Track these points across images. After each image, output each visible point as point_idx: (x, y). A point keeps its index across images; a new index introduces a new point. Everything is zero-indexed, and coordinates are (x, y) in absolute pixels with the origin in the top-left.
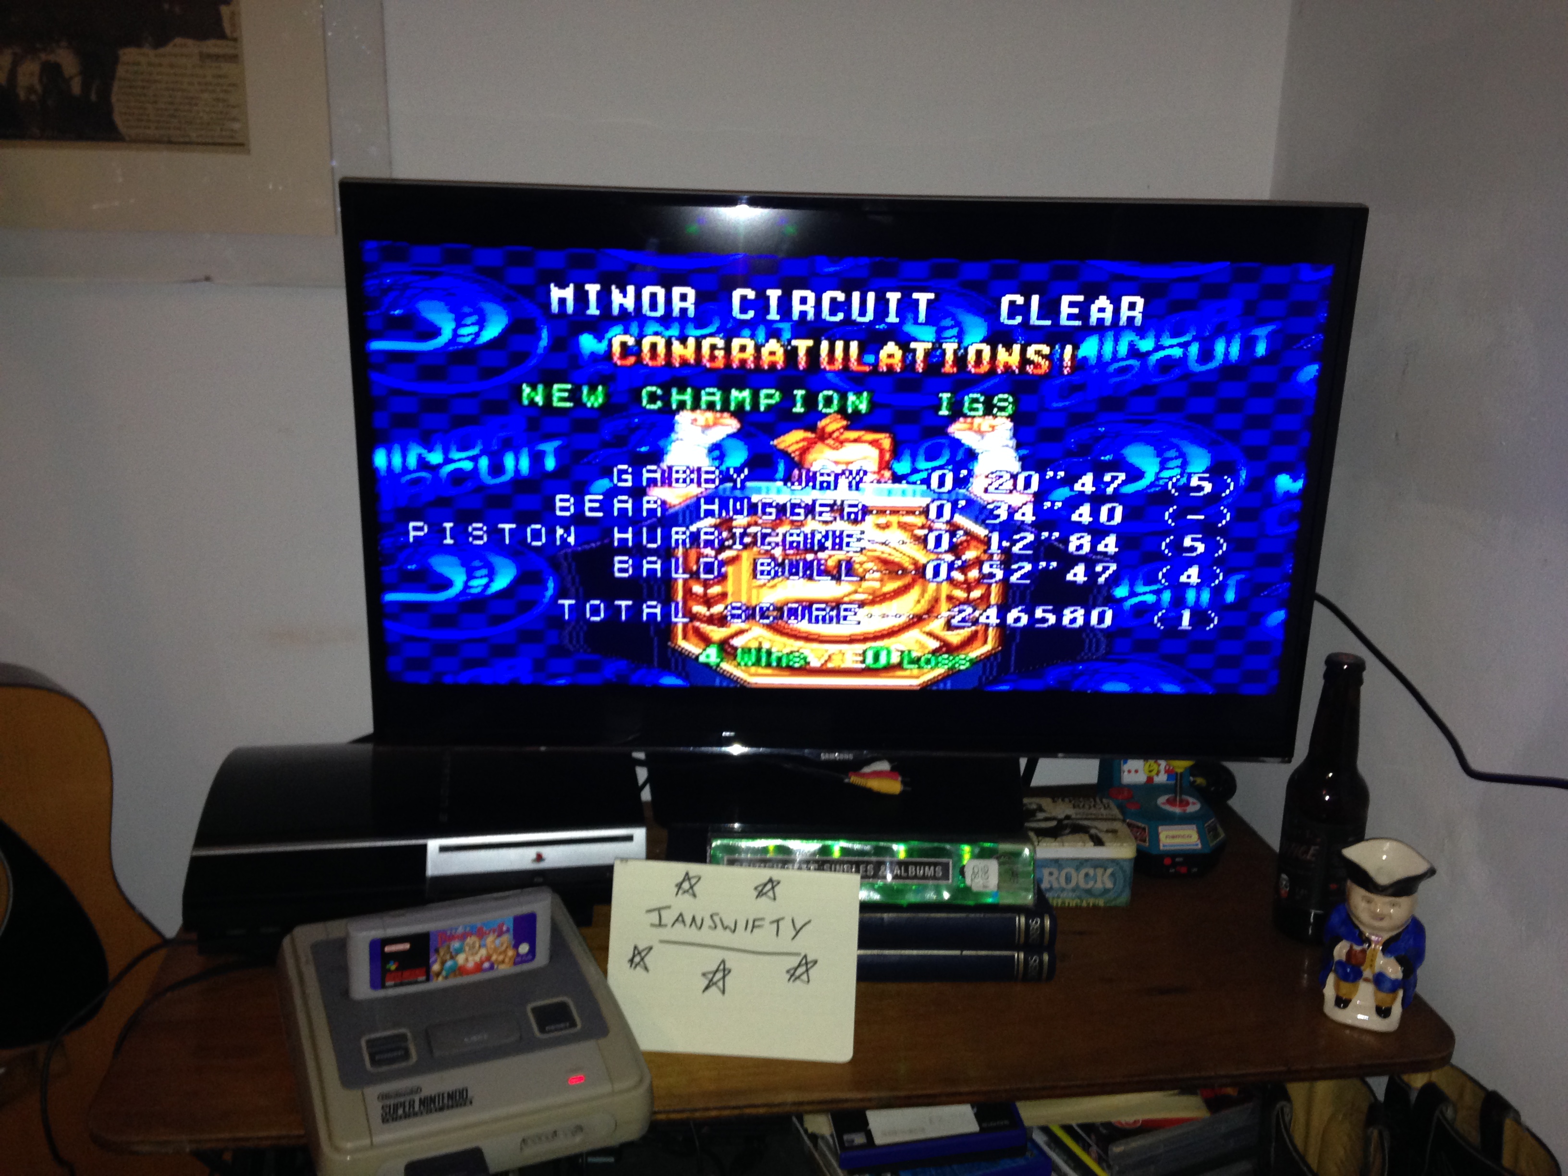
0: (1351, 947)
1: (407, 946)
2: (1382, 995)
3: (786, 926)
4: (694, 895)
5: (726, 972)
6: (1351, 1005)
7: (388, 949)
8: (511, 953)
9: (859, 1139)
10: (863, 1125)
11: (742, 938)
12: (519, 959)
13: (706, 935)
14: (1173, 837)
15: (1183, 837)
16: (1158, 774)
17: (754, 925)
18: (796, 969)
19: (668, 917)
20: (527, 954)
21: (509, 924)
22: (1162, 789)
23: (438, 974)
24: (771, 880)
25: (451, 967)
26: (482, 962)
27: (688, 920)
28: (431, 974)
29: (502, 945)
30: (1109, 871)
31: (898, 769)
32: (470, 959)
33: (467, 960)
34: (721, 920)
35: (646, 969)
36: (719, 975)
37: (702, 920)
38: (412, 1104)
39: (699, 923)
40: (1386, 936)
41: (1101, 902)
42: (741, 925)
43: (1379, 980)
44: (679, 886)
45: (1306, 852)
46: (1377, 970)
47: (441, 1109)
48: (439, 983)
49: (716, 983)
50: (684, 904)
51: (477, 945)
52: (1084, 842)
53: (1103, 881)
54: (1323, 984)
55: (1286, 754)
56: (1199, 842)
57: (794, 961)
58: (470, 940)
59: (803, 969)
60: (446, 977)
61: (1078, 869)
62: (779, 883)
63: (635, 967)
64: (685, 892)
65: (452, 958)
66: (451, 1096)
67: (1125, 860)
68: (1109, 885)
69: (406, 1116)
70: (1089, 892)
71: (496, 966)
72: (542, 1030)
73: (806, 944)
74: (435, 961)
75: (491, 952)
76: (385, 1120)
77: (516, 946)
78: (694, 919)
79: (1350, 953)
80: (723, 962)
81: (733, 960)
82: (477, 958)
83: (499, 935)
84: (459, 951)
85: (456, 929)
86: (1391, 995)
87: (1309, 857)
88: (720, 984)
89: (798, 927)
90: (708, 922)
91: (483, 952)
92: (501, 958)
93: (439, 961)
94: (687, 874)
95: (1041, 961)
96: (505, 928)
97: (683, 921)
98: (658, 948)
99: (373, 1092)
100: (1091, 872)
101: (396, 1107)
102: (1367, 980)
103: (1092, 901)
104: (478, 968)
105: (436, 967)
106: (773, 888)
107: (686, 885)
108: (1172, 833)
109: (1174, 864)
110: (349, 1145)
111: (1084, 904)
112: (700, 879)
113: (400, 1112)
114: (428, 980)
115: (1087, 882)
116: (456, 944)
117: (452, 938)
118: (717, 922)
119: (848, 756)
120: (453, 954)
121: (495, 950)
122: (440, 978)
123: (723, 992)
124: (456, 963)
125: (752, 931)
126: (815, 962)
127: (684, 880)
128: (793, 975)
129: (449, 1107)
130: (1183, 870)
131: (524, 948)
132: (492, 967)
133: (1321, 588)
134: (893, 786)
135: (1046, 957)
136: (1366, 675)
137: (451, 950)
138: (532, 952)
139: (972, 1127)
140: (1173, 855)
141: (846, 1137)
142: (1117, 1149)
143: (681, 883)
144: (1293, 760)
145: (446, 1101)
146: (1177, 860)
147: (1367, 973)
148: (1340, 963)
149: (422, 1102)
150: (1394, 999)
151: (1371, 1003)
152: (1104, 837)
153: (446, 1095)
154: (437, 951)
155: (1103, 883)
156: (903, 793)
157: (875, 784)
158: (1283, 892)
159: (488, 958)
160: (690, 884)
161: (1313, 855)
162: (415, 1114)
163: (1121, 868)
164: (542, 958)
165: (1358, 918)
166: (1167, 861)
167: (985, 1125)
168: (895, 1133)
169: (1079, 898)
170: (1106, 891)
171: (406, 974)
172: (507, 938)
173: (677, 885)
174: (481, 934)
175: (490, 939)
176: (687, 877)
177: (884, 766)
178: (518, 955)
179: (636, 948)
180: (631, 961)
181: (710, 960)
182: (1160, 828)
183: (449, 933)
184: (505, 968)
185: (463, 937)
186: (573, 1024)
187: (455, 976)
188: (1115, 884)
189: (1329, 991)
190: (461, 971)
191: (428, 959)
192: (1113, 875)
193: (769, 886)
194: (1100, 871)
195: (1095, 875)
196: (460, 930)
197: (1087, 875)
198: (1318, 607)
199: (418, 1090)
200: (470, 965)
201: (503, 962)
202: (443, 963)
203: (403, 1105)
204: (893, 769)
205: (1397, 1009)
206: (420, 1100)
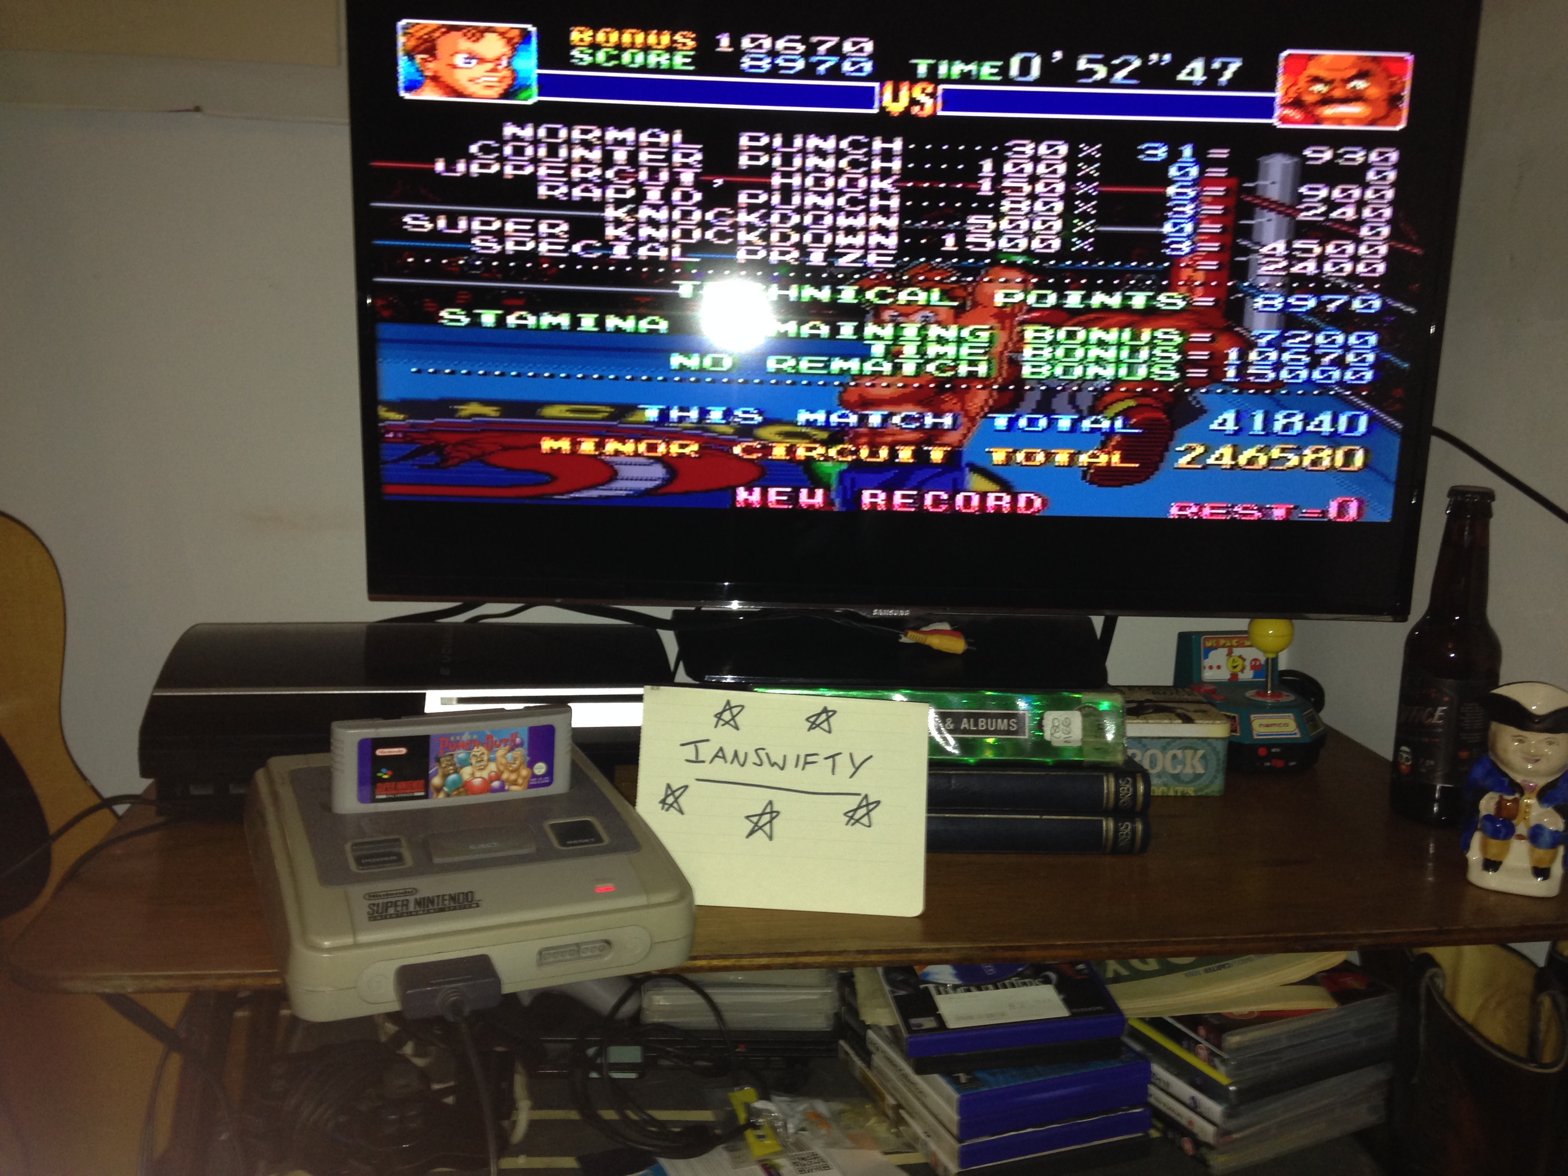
0: (1501, 797)
1: (403, 751)
2: (1541, 852)
3: (843, 761)
4: (737, 728)
5: (774, 814)
6: (1502, 868)
7: (380, 752)
8: (524, 772)
9: (929, 1023)
10: (932, 1010)
11: (792, 777)
12: (534, 781)
13: (750, 773)
14: (1267, 726)
15: (1279, 725)
16: (1242, 671)
17: (807, 760)
18: (855, 810)
19: (707, 752)
20: (543, 776)
21: (523, 736)
22: (1248, 685)
23: (439, 790)
24: (825, 710)
25: (454, 782)
26: (492, 780)
27: (730, 756)
28: (432, 789)
29: (515, 759)
30: (1200, 753)
31: (958, 629)
32: (478, 774)
33: (473, 775)
34: (767, 754)
35: (681, 812)
36: (766, 818)
37: (746, 754)
38: (406, 904)
39: (742, 758)
40: (1542, 782)
41: (1190, 791)
42: (791, 761)
43: (1535, 835)
44: (719, 716)
45: (1432, 715)
46: (1533, 822)
47: (442, 910)
48: (439, 800)
49: (761, 828)
50: (725, 737)
51: (485, 758)
52: (1170, 719)
53: (1193, 764)
54: (1467, 847)
55: (1401, 613)
56: (1297, 731)
57: (854, 802)
58: (478, 750)
59: (863, 811)
60: (448, 795)
61: (1164, 749)
62: (835, 712)
63: (667, 810)
64: (727, 723)
65: (456, 771)
66: (453, 898)
67: (1217, 739)
68: (1200, 770)
69: (399, 915)
70: (1176, 777)
71: (506, 787)
72: (563, 843)
73: (864, 784)
74: (436, 774)
75: (502, 768)
76: (373, 917)
77: (531, 765)
78: (736, 755)
79: (1500, 805)
80: (770, 803)
81: (781, 801)
82: (485, 774)
83: (512, 749)
84: (466, 763)
85: (461, 734)
86: (1551, 851)
87: (1435, 720)
88: (767, 828)
89: (857, 764)
90: (752, 758)
91: (492, 767)
92: (513, 777)
93: (440, 772)
94: (728, 703)
95: (1134, 831)
96: (518, 740)
97: (724, 757)
98: (694, 786)
99: (358, 892)
100: (1179, 753)
101: (386, 906)
102: (1521, 837)
103: (1180, 789)
104: (487, 787)
105: (436, 781)
106: (827, 719)
107: (727, 716)
108: (1265, 722)
109: (1270, 756)
110: (327, 944)
111: (1172, 793)
112: (743, 707)
113: (391, 911)
114: (426, 797)
115: (1175, 768)
116: (461, 755)
117: (457, 745)
118: (762, 757)
119: (904, 613)
120: (458, 765)
121: (506, 766)
122: (441, 795)
123: (771, 838)
124: (460, 777)
125: (803, 769)
126: (878, 803)
127: (724, 711)
128: (851, 817)
129: (450, 909)
130: (1280, 764)
131: (540, 768)
132: (502, 789)
133: (1439, 421)
134: (956, 645)
135: (1139, 827)
136: (1495, 505)
137: (455, 760)
138: (550, 773)
139: (1062, 1012)
140: (1268, 744)
141: (913, 1021)
142: (1233, 1040)
143: (721, 713)
144: (1410, 617)
145: (447, 902)
146: (1273, 750)
147: (1521, 828)
148: (1488, 817)
149: (418, 903)
150: (1553, 860)
151: (1527, 865)
152: (1193, 715)
153: (447, 897)
154: (438, 760)
155: (1193, 767)
156: (966, 653)
157: (936, 642)
158: (1403, 767)
159: (498, 777)
160: (731, 713)
161: (1440, 718)
162: (410, 914)
163: (1214, 749)
164: (561, 784)
165: (1507, 765)
166: (1262, 752)
167: (1075, 1010)
168: (971, 1017)
169: (1165, 785)
170: (1198, 776)
171: (402, 785)
172: (521, 753)
173: (716, 716)
174: (491, 745)
175: (501, 752)
176: (728, 706)
177: (946, 626)
178: (534, 776)
179: (669, 786)
180: (663, 802)
181: (756, 801)
182: (1252, 716)
183: (452, 738)
184: (517, 791)
185: (469, 746)
186: (599, 840)
187: (459, 794)
188: (1206, 768)
189: (1475, 855)
190: (466, 788)
191: (427, 770)
192: (1204, 757)
193: (824, 716)
194: (1189, 753)
195: (1184, 757)
196: (466, 737)
197: (1174, 757)
198: (1435, 441)
199: (415, 891)
200: (477, 782)
201: (515, 783)
202: (445, 776)
203: (395, 904)
204: (954, 630)
205: (1557, 870)
206: (416, 900)
